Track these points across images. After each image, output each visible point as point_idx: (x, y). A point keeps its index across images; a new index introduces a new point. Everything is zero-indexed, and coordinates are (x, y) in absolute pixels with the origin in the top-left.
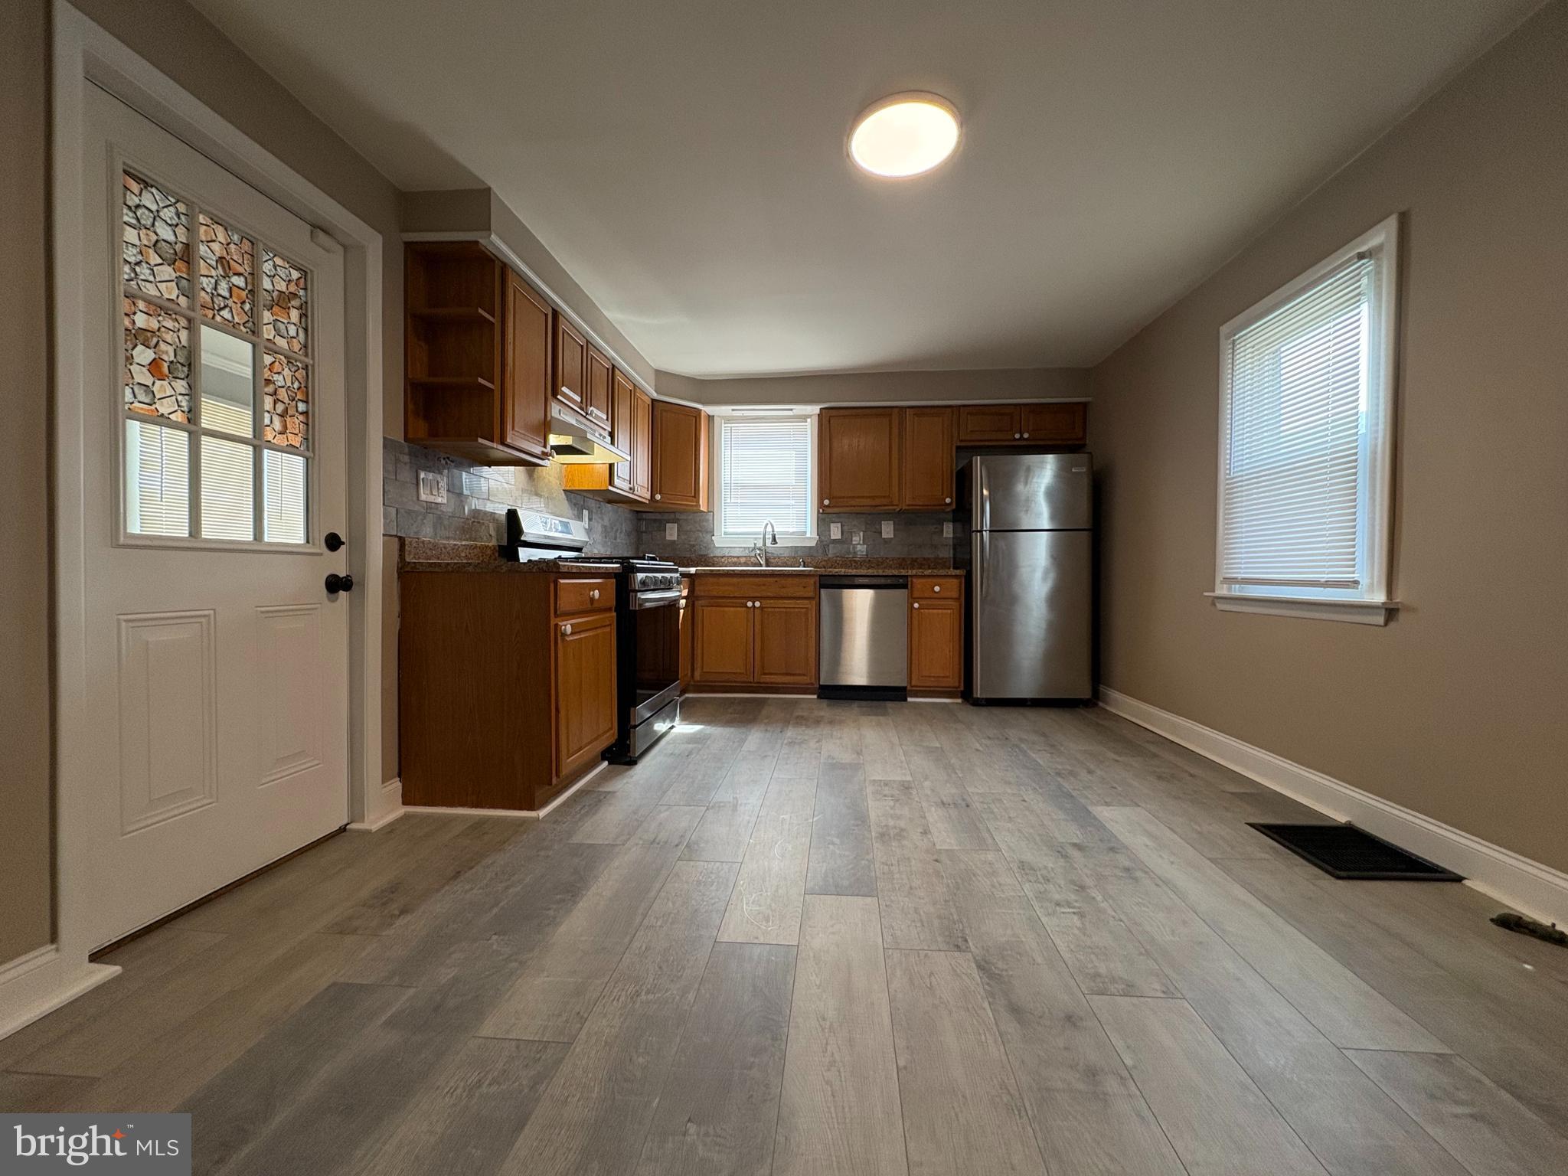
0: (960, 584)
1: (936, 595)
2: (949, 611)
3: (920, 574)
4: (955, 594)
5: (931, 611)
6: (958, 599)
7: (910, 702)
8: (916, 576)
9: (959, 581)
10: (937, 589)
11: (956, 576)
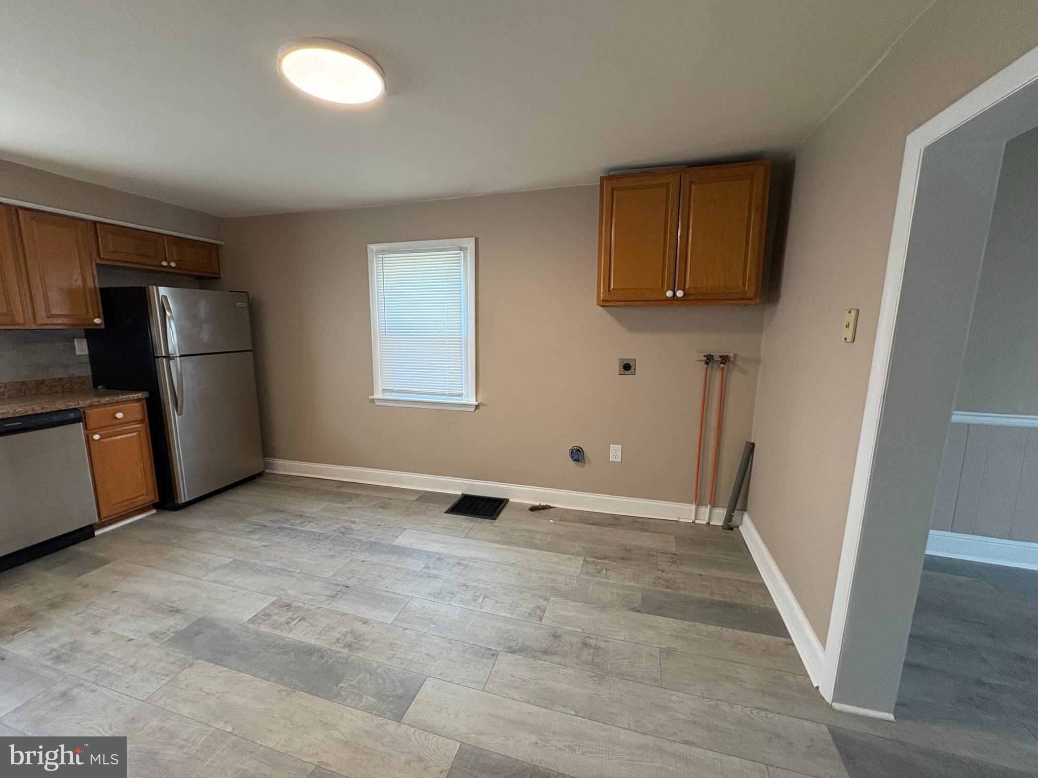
0: (143, 406)
1: (118, 422)
2: (135, 434)
3: (96, 403)
4: (139, 417)
5: (114, 438)
6: (141, 421)
7: (99, 536)
8: (91, 406)
9: (141, 403)
10: (119, 415)
11: (138, 400)
